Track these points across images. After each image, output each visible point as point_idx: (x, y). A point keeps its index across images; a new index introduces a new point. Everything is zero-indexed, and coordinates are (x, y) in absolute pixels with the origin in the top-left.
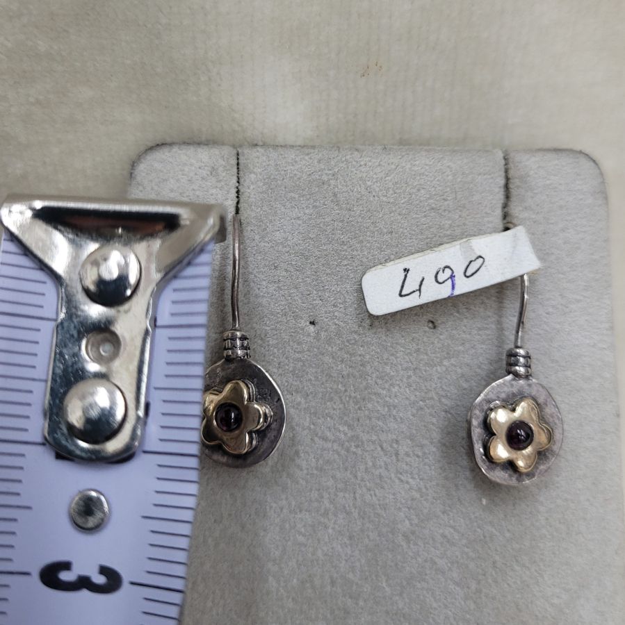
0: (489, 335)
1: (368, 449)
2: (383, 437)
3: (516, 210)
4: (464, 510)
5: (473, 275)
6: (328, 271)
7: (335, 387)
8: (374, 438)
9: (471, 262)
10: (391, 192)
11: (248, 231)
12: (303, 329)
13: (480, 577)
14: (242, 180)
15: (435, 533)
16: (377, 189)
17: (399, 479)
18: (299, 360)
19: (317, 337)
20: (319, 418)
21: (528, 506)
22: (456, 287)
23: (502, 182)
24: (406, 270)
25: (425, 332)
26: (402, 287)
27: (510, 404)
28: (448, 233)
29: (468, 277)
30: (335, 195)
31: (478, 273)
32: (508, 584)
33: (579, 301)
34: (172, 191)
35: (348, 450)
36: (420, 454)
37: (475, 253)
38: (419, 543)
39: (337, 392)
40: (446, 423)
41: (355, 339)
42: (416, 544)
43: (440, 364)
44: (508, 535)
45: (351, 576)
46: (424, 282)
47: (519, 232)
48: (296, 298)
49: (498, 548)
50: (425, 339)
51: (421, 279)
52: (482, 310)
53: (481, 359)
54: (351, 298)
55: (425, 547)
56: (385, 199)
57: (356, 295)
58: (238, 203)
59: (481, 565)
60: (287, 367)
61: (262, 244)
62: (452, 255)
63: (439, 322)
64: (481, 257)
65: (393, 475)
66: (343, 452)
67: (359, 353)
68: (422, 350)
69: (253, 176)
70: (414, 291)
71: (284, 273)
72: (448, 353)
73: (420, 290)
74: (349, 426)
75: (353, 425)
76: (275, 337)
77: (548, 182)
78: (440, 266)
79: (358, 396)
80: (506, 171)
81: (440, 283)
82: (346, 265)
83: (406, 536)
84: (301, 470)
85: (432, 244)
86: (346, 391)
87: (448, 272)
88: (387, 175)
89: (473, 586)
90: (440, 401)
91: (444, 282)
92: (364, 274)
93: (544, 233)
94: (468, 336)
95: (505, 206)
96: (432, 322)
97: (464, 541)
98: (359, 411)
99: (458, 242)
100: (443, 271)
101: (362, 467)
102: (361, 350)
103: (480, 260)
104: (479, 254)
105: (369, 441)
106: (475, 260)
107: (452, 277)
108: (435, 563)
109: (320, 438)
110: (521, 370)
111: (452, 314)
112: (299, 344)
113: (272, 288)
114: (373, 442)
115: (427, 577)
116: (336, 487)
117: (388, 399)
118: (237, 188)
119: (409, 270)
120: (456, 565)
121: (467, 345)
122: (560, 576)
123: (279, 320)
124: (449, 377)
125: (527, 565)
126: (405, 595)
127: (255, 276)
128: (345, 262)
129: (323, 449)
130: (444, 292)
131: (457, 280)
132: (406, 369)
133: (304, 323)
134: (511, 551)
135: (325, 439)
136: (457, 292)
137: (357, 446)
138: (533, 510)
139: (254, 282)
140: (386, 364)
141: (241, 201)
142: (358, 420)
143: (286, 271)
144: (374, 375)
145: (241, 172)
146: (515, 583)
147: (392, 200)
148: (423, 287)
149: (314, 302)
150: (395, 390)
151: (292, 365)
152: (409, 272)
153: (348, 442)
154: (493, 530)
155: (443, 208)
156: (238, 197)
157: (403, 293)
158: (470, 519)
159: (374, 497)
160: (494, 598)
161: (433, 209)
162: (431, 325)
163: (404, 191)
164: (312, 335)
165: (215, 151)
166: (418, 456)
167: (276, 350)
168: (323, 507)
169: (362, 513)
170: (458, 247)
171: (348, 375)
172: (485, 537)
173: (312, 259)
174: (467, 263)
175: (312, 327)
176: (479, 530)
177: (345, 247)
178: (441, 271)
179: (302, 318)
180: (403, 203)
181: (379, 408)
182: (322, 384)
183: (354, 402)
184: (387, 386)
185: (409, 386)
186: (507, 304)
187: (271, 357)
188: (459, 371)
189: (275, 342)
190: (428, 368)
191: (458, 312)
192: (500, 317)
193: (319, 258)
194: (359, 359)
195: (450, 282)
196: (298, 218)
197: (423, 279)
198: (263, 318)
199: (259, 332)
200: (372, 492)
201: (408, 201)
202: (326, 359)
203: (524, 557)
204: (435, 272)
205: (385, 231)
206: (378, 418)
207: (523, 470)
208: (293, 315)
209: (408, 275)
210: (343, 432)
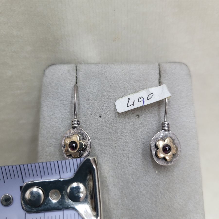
0: (156, 119)
1: (119, 156)
2: (124, 152)
3: (163, 80)
4: (150, 175)
5: (150, 99)
6: (105, 100)
7: (108, 137)
8: (121, 153)
9: (149, 95)
10: (124, 76)
11: (80, 89)
12: (97, 119)
13: (156, 196)
14: (78, 74)
15: (141, 183)
16: (120, 75)
17: (129, 166)
18: (96, 128)
19: (102, 121)
20: (103, 147)
21: (171, 173)
22: (145, 103)
23: (158, 72)
24: (129, 99)
25: (136, 118)
26: (128, 104)
27: (163, 139)
28: (142, 87)
29: (148, 100)
30: (106, 77)
32: (165, 199)
33: (184, 108)
34: (56, 78)
35: (112, 157)
36: (136, 157)
37: (150, 92)
38: (136, 186)
39: (108, 138)
40: (144, 147)
41: (114, 121)
43: (141, 128)
44: (165, 182)
45: (115, 197)
46: (134, 102)
47: (164, 86)
48: (95, 109)
49: (162, 187)
50: (136, 121)
52: (153, 111)
53: (154, 127)
54: (112, 109)
55: (138, 187)
56: (122, 78)
57: (113, 107)
58: (77, 81)
59: (156, 193)
60: (92, 131)
61: (84, 93)
62: (144, 93)
63: (140, 115)
64: (152, 93)
65: (127, 164)
66: (111, 158)
67: (115, 126)
68: (135, 124)
69: (81, 73)
70: (132, 105)
71: (91, 102)
72: (143, 125)
73: (133, 104)
74: (113, 149)
75: (114, 149)
76: (88, 122)
77: (172, 72)
79: (115, 139)
80: (159, 69)
81: (140, 102)
83: (132, 184)
85: (136, 91)
86: (111, 138)
87: (142, 99)
88: (123, 71)
89: (154, 199)
90: (141, 140)
91: (141, 101)
92: (116, 101)
93: (172, 87)
94: (149, 120)
95: (159, 79)
96: (138, 115)
97: (151, 185)
98: (116, 144)
99: (145, 90)
100: (141, 98)
101: (117, 162)
102: (116, 125)
103: (152, 94)
105: (119, 154)
107: (143, 100)
108: (142, 192)
109: (103, 153)
110: (166, 128)
111: (144, 113)
112: (96, 123)
113: (87, 106)
114: (121, 154)
115: (139, 197)
116: (109, 169)
117: (125, 140)
118: (76, 76)
120: (148, 193)
121: (149, 122)
122: (182, 195)
123: (90, 116)
124: (144, 132)
125: (171, 192)
126: (132, 203)
127: (82, 103)
128: (110, 97)
129: (105, 157)
130: (141, 104)
131: (145, 101)
132: (130, 130)
133: (98, 117)
134: (166, 188)
135: (105, 153)
136: (145, 104)
137: (115, 155)
138: (173, 174)
139: (82, 105)
140: (124, 129)
141: (78, 80)
142: (116, 147)
143: (92, 101)
144: (120, 133)
145: (77, 72)
146: (168, 198)
147: (124, 78)
149: (101, 110)
150: (127, 137)
151: (94, 130)
153: (112, 154)
154: (160, 181)
155: (140, 80)
156: (76, 79)
157: (128, 106)
158: (152, 178)
159: (121, 171)
160: (161, 203)
161: (137, 80)
162: (137, 116)
163: (128, 75)
164: (100, 120)
165: (69, 66)
166: (135, 158)
167: (89, 126)
169: (118, 177)
170: (145, 91)
171: (112, 133)
172: (157, 183)
173: (100, 97)
174: (148, 96)
175: (100, 118)
176: (155, 181)
177: (110, 93)
178: (140, 98)
179: (97, 115)
180: (128, 79)
181: (122, 143)
182: (104, 136)
183: (114, 141)
184: (124, 136)
185: (131, 135)
186: (161, 109)
187: (87, 128)
188: (147, 130)
189: (88, 123)
190: (137, 130)
191: (146, 112)
192: (159, 113)
193: (102, 96)
194: (115, 127)
195: (142, 102)
196: (95, 85)
197: (134, 101)
198: (85, 116)
199: (83, 120)
200: (121, 170)
201: (129, 78)
202: (105, 128)
203: (170, 190)
204: (138, 99)
205: (122, 87)
206: (122, 146)
207: (168, 160)
208: (94, 114)
209: (130, 100)
210: (111, 151)
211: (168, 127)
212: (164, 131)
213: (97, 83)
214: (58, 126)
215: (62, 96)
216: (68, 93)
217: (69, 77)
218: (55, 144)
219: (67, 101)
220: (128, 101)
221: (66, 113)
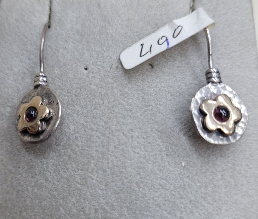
5: (177, 35)
12: (80, 72)
13: (183, 209)
17: (134, 152)
19: (88, 76)
22: (170, 44)
25: (147, 70)
31: (180, 34)
32: (200, 214)
36: (145, 137)
42: (144, 189)
44: (199, 184)
48: (77, 56)
55: (149, 191)
60: (72, 92)
63: (155, 64)
64: (180, 26)
65: (129, 149)
70: (147, 52)
72: (160, 81)
73: (150, 51)
78: (159, 37)
81: (161, 45)
87: (164, 39)
91: (163, 43)
97: (172, 188)
98: (110, 114)
100: (161, 39)
101: (113, 144)
103: (180, 28)
105: (116, 130)
106: (177, 28)
107: (167, 40)
111: (162, 60)
112: (79, 79)
113: (65, 52)
114: (119, 131)
115: (151, 209)
117: (126, 106)
122: (232, 210)
125: (211, 202)
131: (169, 41)
133: (81, 69)
134: (201, 194)
135: (92, 129)
137: (110, 133)
138: (213, 170)
140: (125, 87)
141: (52, 12)
146: (204, 213)
148: (152, 49)
149: (87, 58)
152: (144, 45)
153: (104, 131)
154: (190, 181)
158: (176, 175)
168: (90, 168)
171: (104, 95)
172: (184, 185)
175: (86, 71)
176: (181, 181)
179: (80, 66)
181: (122, 112)
187: (64, 87)
189: (65, 79)
190: (149, 89)
191: (165, 58)
195: (166, 43)
197: (151, 46)
199: (57, 75)
200: (118, 159)
202: (93, 87)
203: (209, 198)
204: (157, 41)
206: (121, 117)
208: (75, 65)
210: (102, 125)
214: (16, 86)
218: (10, 117)
220: (141, 48)
221: (29, 64)
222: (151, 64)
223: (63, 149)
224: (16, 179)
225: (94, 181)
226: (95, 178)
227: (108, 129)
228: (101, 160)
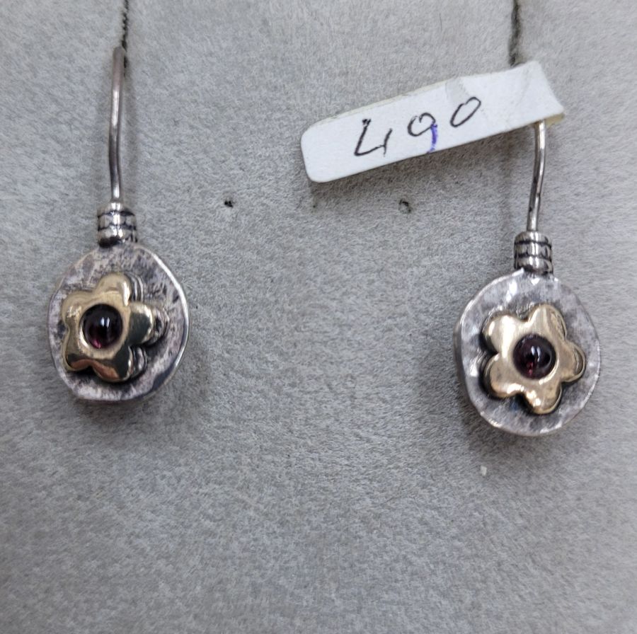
0: (491, 223)
1: (310, 389)
2: (332, 370)
3: (526, 45)
4: (454, 484)
5: (463, 122)
6: (253, 127)
7: (261, 296)
8: (319, 373)
9: (461, 106)
10: (347, 18)
11: (139, 73)
12: (213, 212)
13: (478, 585)
14: (131, 5)
15: (411, 519)
16: (328, 14)
17: (357, 435)
18: (207, 256)
19: (235, 224)
20: (236, 343)
21: (550, 479)
22: (439, 139)
23: (510, 9)
24: (366, 122)
25: (395, 217)
26: (360, 143)
27: (520, 310)
28: (429, 75)
29: (456, 126)
30: (265, 22)
31: (472, 119)
32: (520, 596)
33: (622, 179)
34: (29, 16)
35: (278, 390)
36: (387, 397)
37: (467, 94)
38: (386, 534)
39: (264, 304)
40: (427, 352)
41: (290, 225)
42: (381, 535)
43: (417, 263)
44: (520, 521)
45: (282, 581)
46: (391, 136)
47: (532, 70)
48: (205, 166)
49: (505, 541)
50: (395, 227)
51: (387, 132)
52: (479, 186)
53: (478, 258)
54: (287, 166)
55: (395, 539)
57: (293, 161)
58: (125, 36)
59: (480, 567)
60: (189, 267)
61: (158, 91)
62: (435, 99)
63: (416, 202)
64: (474, 98)
65: (346, 429)
66: (272, 394)
67: (297, 246)
68: (391, 243)
70: (377, 148)
71: (189, 131)
72: (429, 249)
73: (385, 146)
74: (281, 354)
75: (287, 353)
76: (173, 223)
77: (575, 10)
78: (415, 114)
79: (295, 310)
81: (415, 135)
82: (279, 120)
83: (364, 520)
84: (209, 421)
85: (403, 89)
86: (276, 302)
87: (427, 121)
89: (468, 598)
90: (417, 319)
91: (421, 134)
92: (305, 129)
93: (571, 80)
94: (459, 224)
95: (515, 44)
96: (406, 204)
97: (454, 531)
98: (296, 333)
99: (444, 82)
100: (420, 119)
101: (301, 417)
102: (299, 243)
103: (475, 103)
104: (472, 95)
105: (310, 377)
106: (467, 102)
107: (433, 127)
108: (411, 563)
109: (237, 372)
111: (435, 191)
112: (207, 232)
113: (170, 152)
114: (317, 379)
115: (398, 585)
116: (261, 447)
117: (339, 314)
118: (125, 15)
119: (370, 121)
120: (441, 567)
121: (458, 238)
122: (598, 585)
123: (180, 198)
124: (430, 283)
125: (549, 567)
126: (364, 612)
127: (146, 136)
128: (278, 115)
129: (243, 389)
130: (421, 146)
131: (439, 130)
132: (367, 270)
133: (216, 202)
134: (525, 546)
135: (245, 374)
136: (440, 146)
137: (293, 385)
138: (558, 485)
139: (144, 144)
140: (337, 263)
141: (130, 32)
142: (295, 345)
143: (192, 127)
144: (319, 280)
146: (531, 594)
147: (347, 30)
148: (390, 142)
149: (231, 172)
150: (350, 300)
151: (197, 264)
152: (371, 123)
153: (280, 377)
154: (498, 513)
155: (422, 41)
156: (125, 28)
157: (361, 151)
158: (463, 498)
159: (318, 462)
160: (499, 617)
161: (407, 41)
162: (404, 208)
163: (366, 17)
164: (227, 219)
166: (385, 401)
167: (173, 242)
168: (241, 478)
169: (299, 487)
170: (443, 87)
171: (281, 279)
172: (485, 524)
173: (230, 112)
174: (455, 108)
175: (228, 210)
176: (476, 514)
177: (278, 94)
178: (417, 120)
179: (212, 196)
180: (364, 34)
181: (327, 329)
182: (242, 292)
183: (289, 319)
184: (338, 295)
185: (371, 294)
186: (515, 177)
187: (166, 253)
188: (446, 274)
189: (172, 230)
190: (399, 271)
191: (444, 188)
192: (507, 196)
193: (240, 109)
194: (298, 255)
195: (429, 133)
196: (211, 54)
197: (390, 132)
198: (156, 195)
199: (149, 217)
200: (315, 456)
201: (372, 30)
202: (249, 255)
203: (545, 556)
204: (408, 122)
205: (337, 71)
206: (325, 343)
207: (541, 411)
208: (199, 191)
209: (369, 128)
210: (272, 363)
211: (546, 257)
212: (524, 277)
213: (221, 49)
214: (29, 241)
215: (56, 101)
216: (82, 88)
217: (90, 17)
218: (12, 327)
219: (77, 124)
220: (361, 131)
221: (67, 180)
222: (407, 201)
223: (166, 425)
224: (33, 502)
225: (251, 513)
226: (252, 502)
227: (289, 374)
228: (269, 457)
